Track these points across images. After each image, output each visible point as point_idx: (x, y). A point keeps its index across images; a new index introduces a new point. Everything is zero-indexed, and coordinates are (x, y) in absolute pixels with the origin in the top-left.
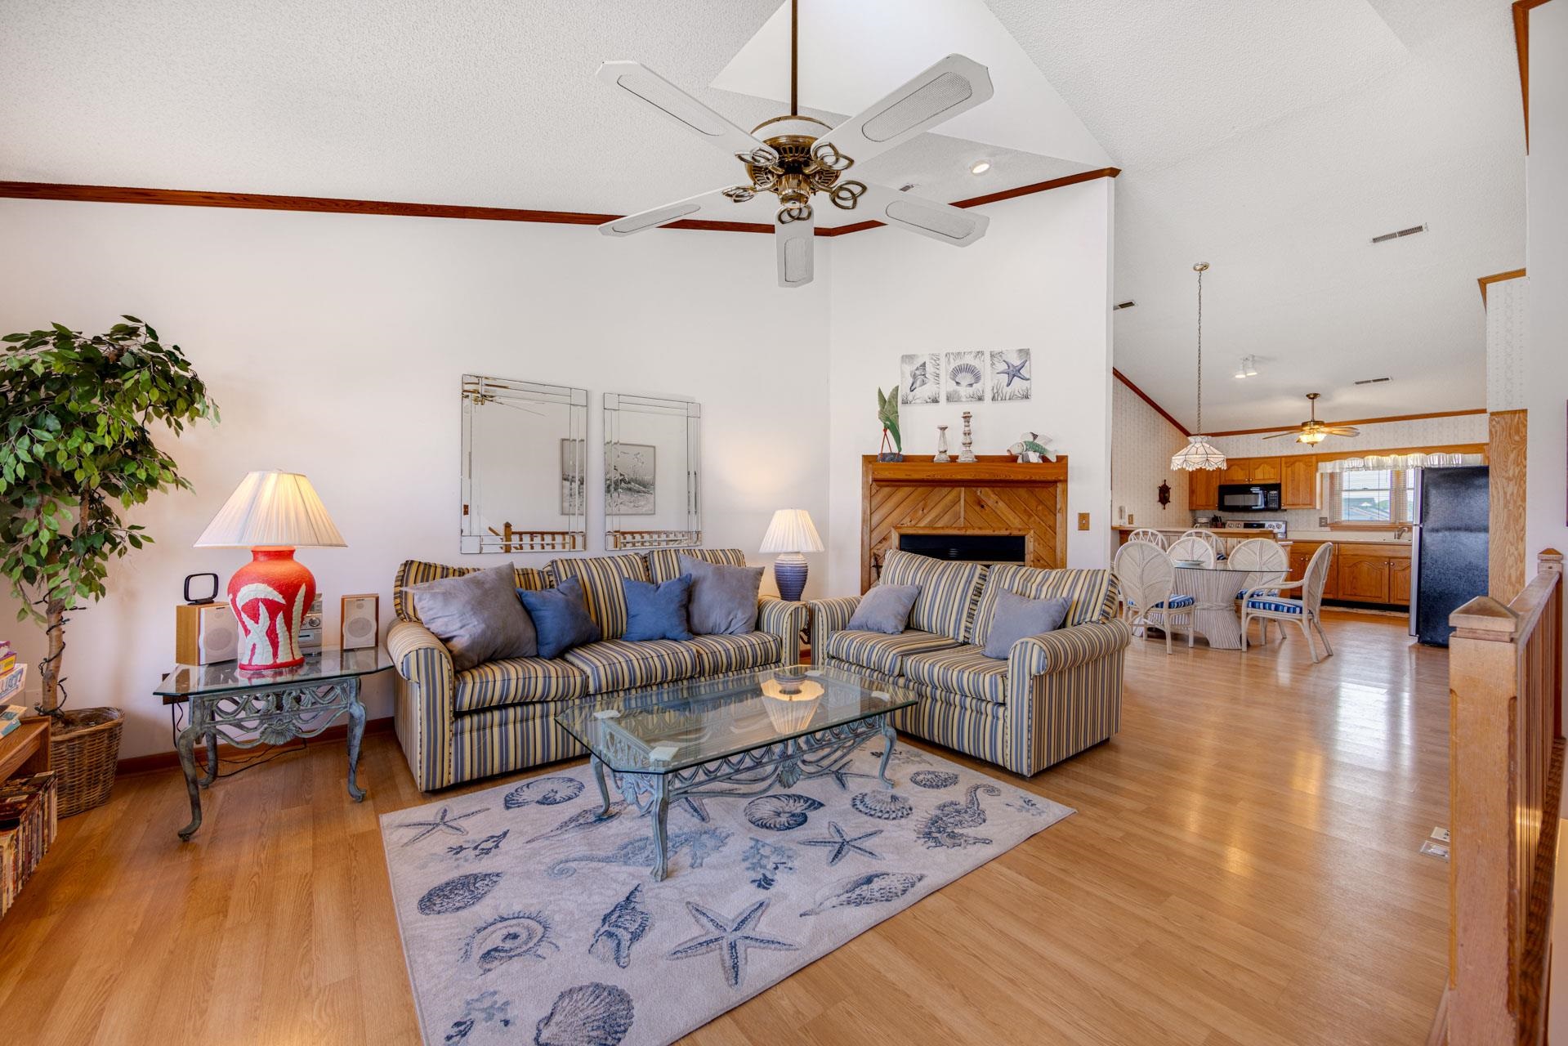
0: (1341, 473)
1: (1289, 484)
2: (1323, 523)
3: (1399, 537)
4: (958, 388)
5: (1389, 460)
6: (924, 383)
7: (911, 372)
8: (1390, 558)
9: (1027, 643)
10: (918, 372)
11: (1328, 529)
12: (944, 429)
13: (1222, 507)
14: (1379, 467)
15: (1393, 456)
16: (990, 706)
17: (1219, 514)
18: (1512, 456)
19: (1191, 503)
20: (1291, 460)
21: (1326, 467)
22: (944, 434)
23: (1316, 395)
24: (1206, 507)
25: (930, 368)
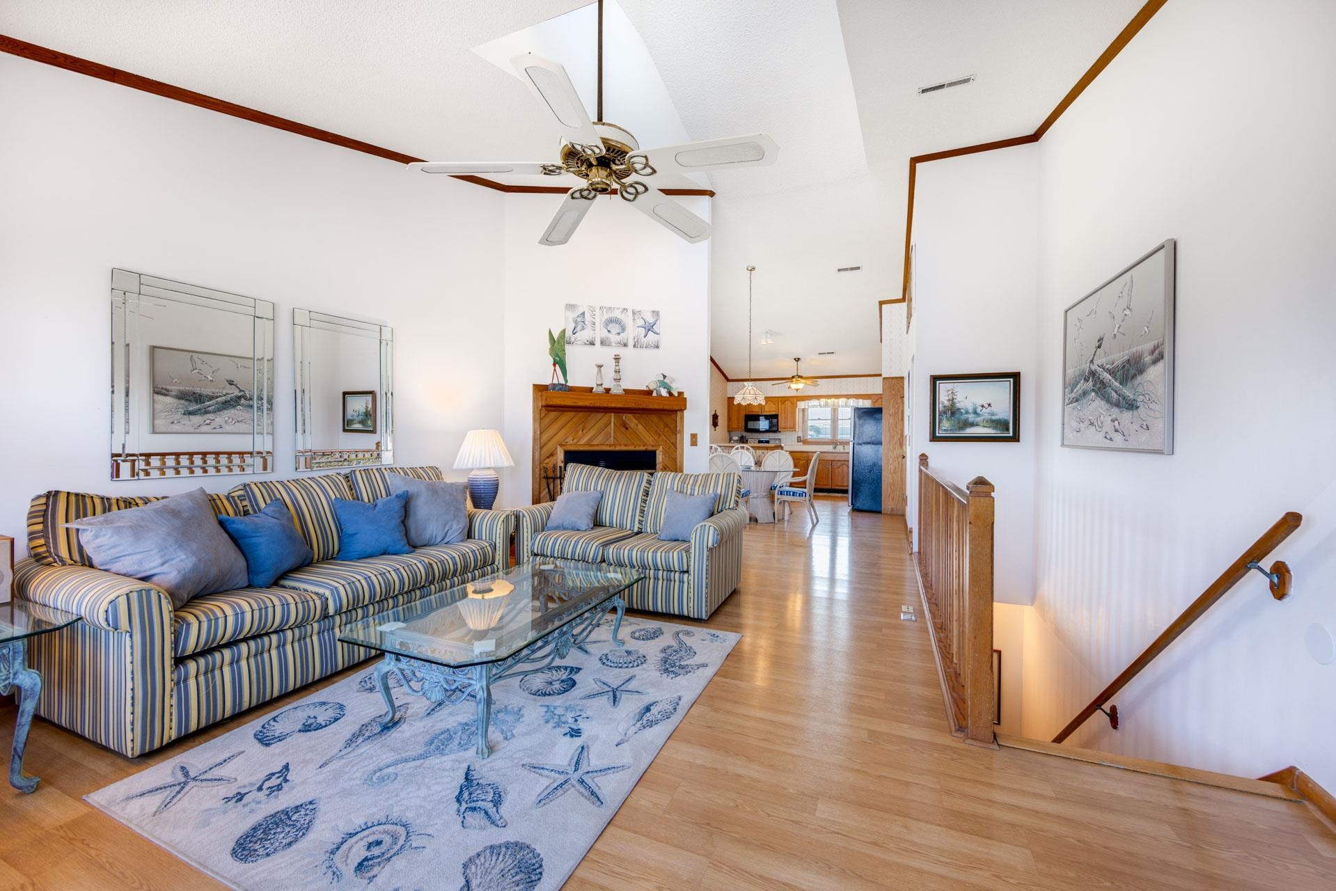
0: (808, 409)
1: (783, 414)
2: (799, 440)
3: (835, 448)
4: (609, 335)
5: (830, 401)
6: (583, 329)
7: (574, 318)
8: (832, 461)
9: (705, 526)
10: (579, 319)
11: (801, 443)
12: (600, 367)
13: (748, 430)
14: (826, 405)
15: (832, 399)
16: (677, 574)
17: (745, 434)
18: (892, 402)
19: (729, 426)
20: (784, 400)
21: (801, 405)
22: (600, 370)
23: (799, 359)
24: (737, 429)
25: (587, 316)
